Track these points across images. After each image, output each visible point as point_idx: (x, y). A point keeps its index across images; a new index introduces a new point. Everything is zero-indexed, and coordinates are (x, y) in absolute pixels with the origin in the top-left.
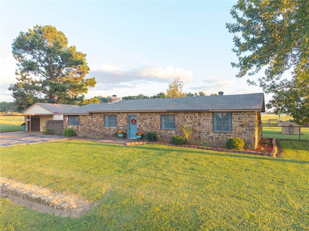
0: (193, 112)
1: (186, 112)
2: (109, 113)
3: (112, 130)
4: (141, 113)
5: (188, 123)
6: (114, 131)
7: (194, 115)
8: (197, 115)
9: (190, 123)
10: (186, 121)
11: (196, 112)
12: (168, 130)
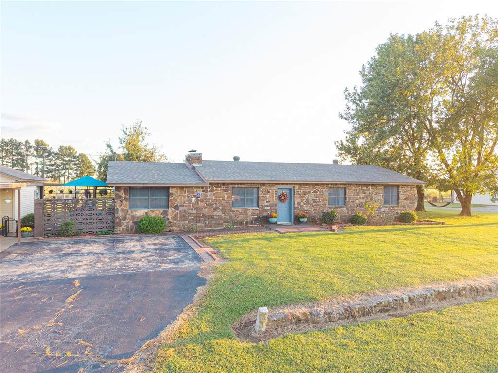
0: (366, 185)
1: (359, 184)
2: (244, 184)
3: (249, 213)
4: (300, 184)
5: (360, 198)
6: (253, 214)
7: (367, 187)
8: (369, 188)
9: (363, 198)
10: (358, 195)
11: (369, 185)
12: (337, 208)
